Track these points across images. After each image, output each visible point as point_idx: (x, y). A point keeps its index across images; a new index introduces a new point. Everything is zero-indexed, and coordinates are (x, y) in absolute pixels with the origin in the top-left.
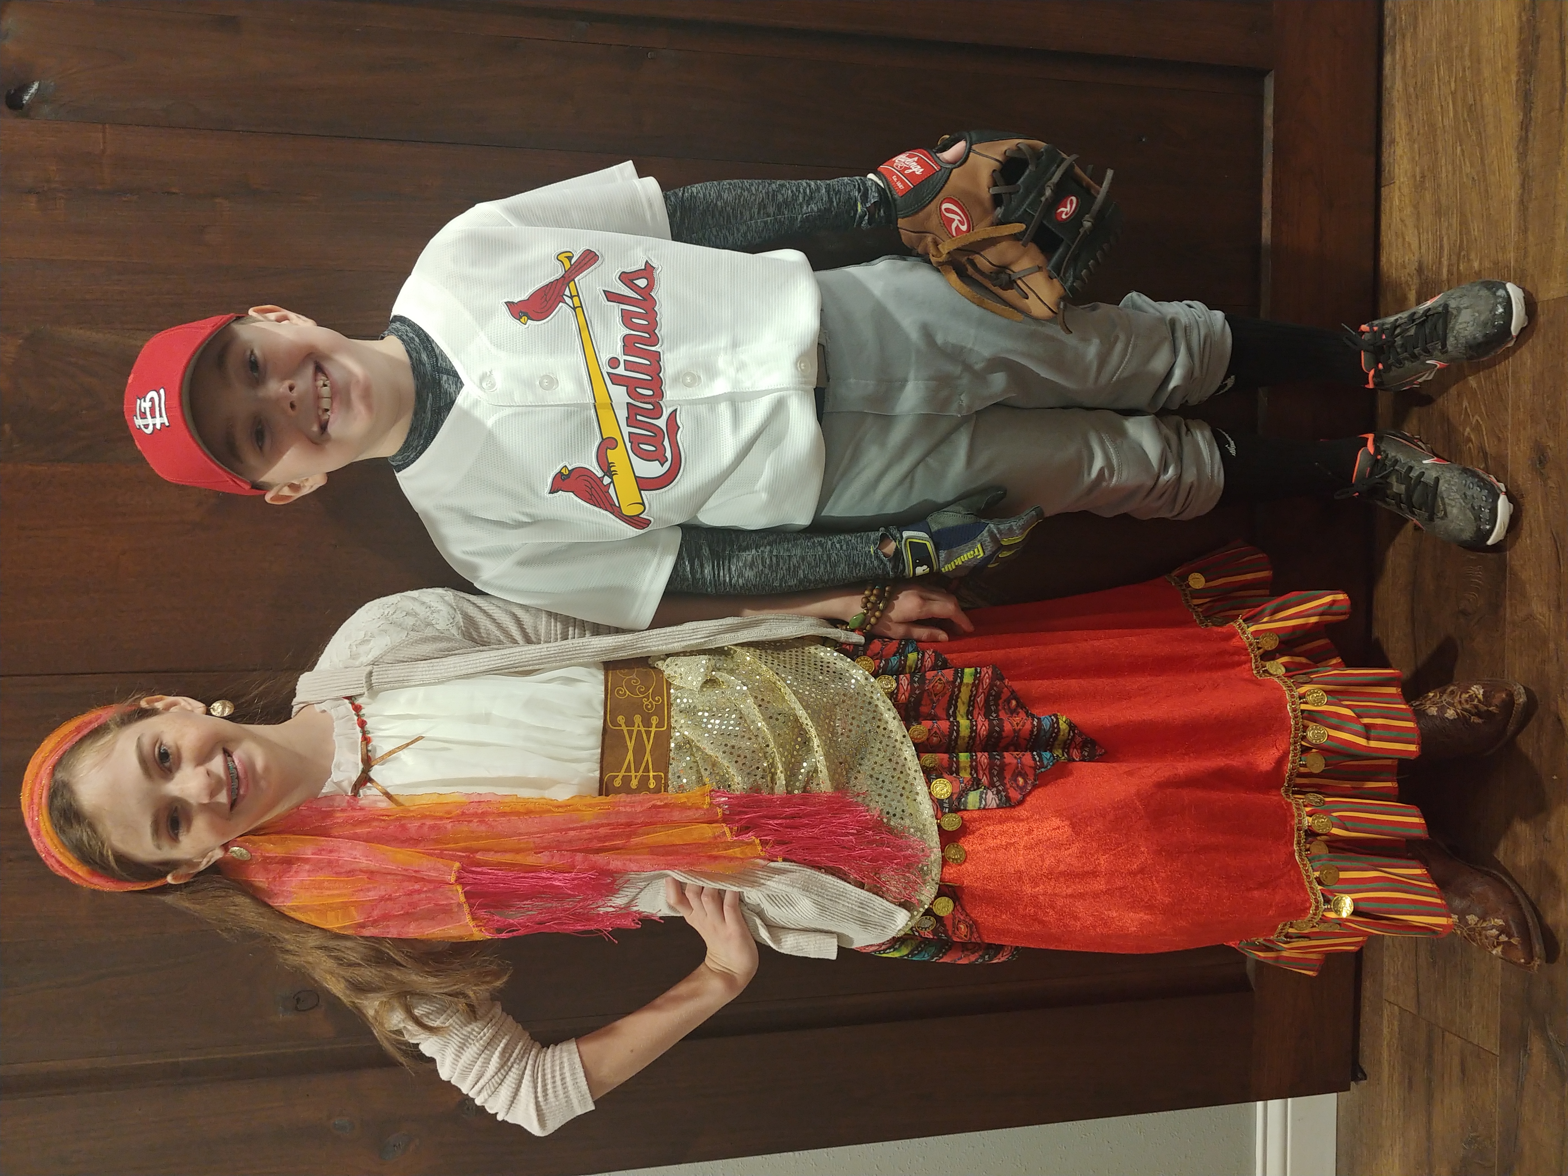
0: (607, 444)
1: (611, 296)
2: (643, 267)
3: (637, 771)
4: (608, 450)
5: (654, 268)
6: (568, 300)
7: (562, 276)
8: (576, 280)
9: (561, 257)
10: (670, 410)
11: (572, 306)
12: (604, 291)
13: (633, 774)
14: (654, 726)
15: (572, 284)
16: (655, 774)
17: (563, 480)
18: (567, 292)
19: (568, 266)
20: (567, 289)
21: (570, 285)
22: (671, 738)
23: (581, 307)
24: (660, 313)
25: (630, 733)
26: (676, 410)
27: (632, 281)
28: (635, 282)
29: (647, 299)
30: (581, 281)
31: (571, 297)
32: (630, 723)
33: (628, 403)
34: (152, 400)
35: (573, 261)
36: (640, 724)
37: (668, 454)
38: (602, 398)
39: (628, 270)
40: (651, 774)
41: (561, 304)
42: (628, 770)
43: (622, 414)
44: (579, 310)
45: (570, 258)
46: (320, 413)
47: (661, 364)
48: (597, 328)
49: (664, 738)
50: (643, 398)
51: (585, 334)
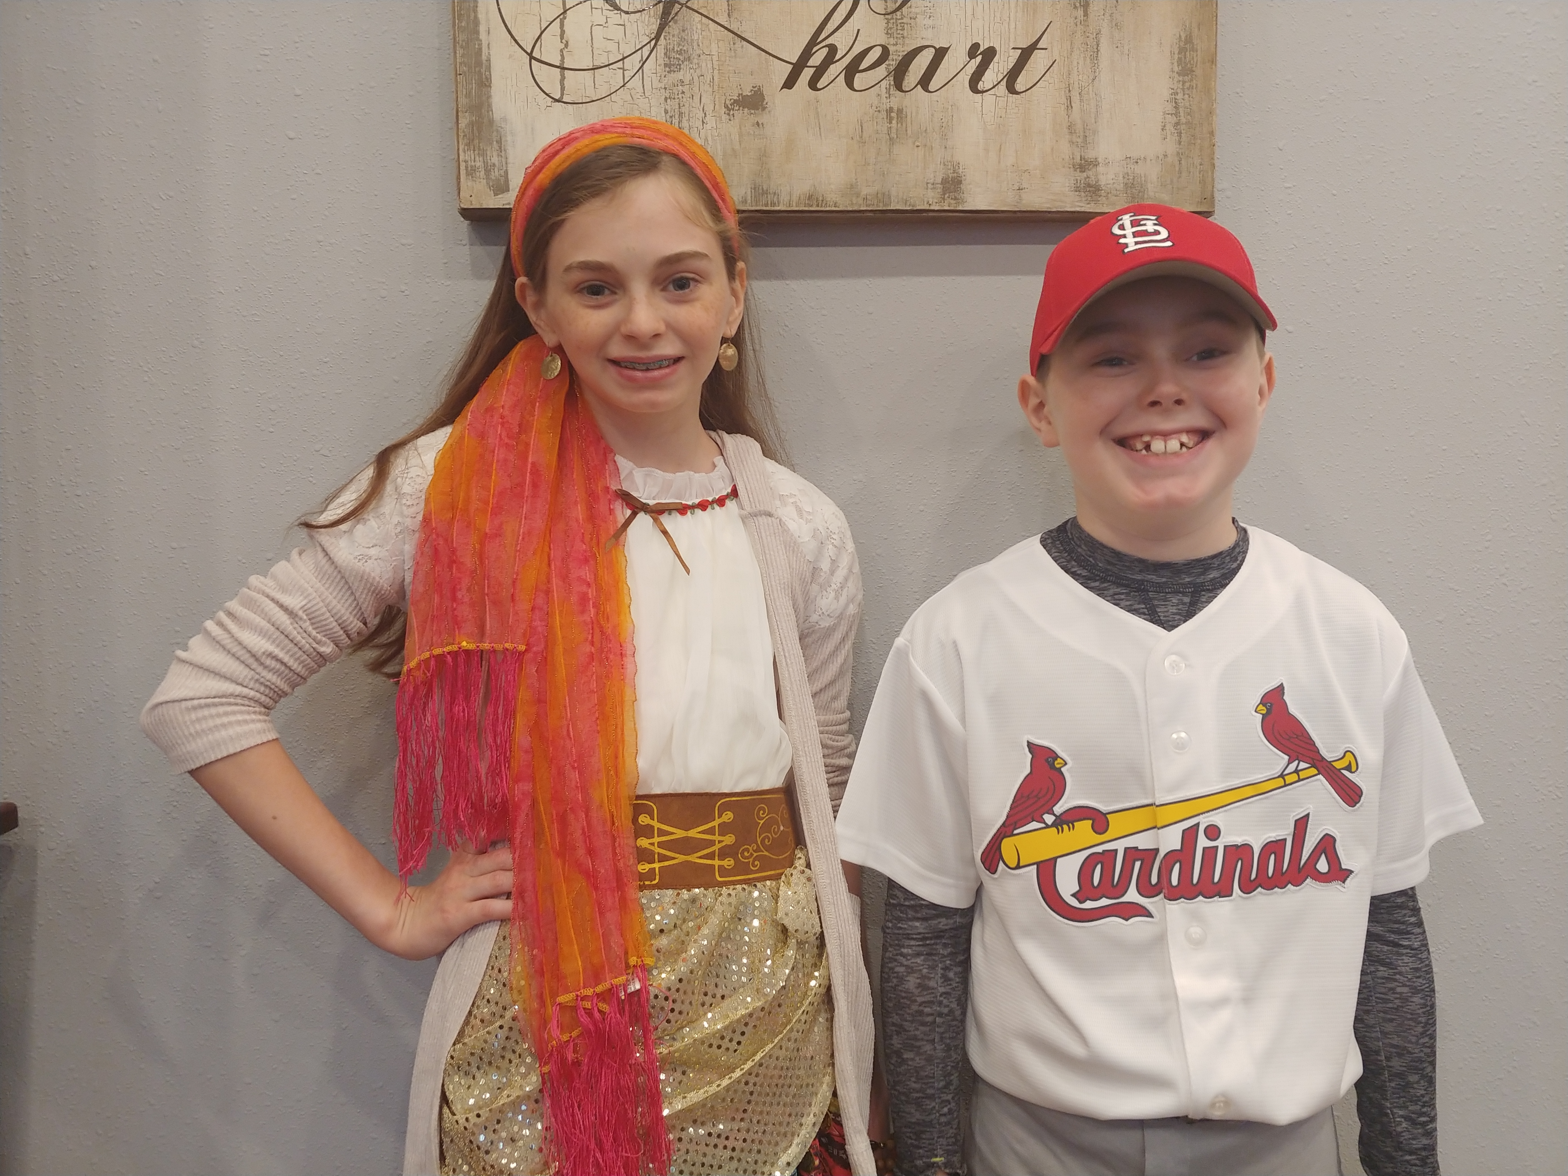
0: (1100, 821)
1: (1302, 824)
2: (1344, 867)
3: (660, 844)
4: (1091, 822)
5: (1344, 882)
6: (1293, 766)
7: (1323, 758)
8: (1320, 777)
9: (1349, 756)
10: (1150, 908)
11: (1285, 773)
12: (1308, 815)
13: (657, 840)
14: (722, 863)
15: (1315, 771)
16: (658, 871)
17: (1047, 760)
18: (1303, 765)
19: (1338, 766)
20: (1307, 765)
21: (1313, 769)
22: (706, 889)
23: (1286, 785)
24: (1283, 893)
25: (712, 831)
26: (1150, 914)
27: (1325, 852)
28: (1323, 856)
29: (1302, 872)
30: (1319, 783)
31: (1296, 771)
32: (725, 830)
35: (1346, 773)
36: (723, 845)
37: (1089, 904)
38: (1165, 815)
39: (1338, 846)
40: (657, 866)
41: (1286, 757)
42: (661, 833)
43: (1142, 842)
44: (1280, 782)
45: (1348, 768)
47: (1215, 898)
48: (1256, 806)
49: (706, 878)
50: (1166, 871)
51: (1249, 791)
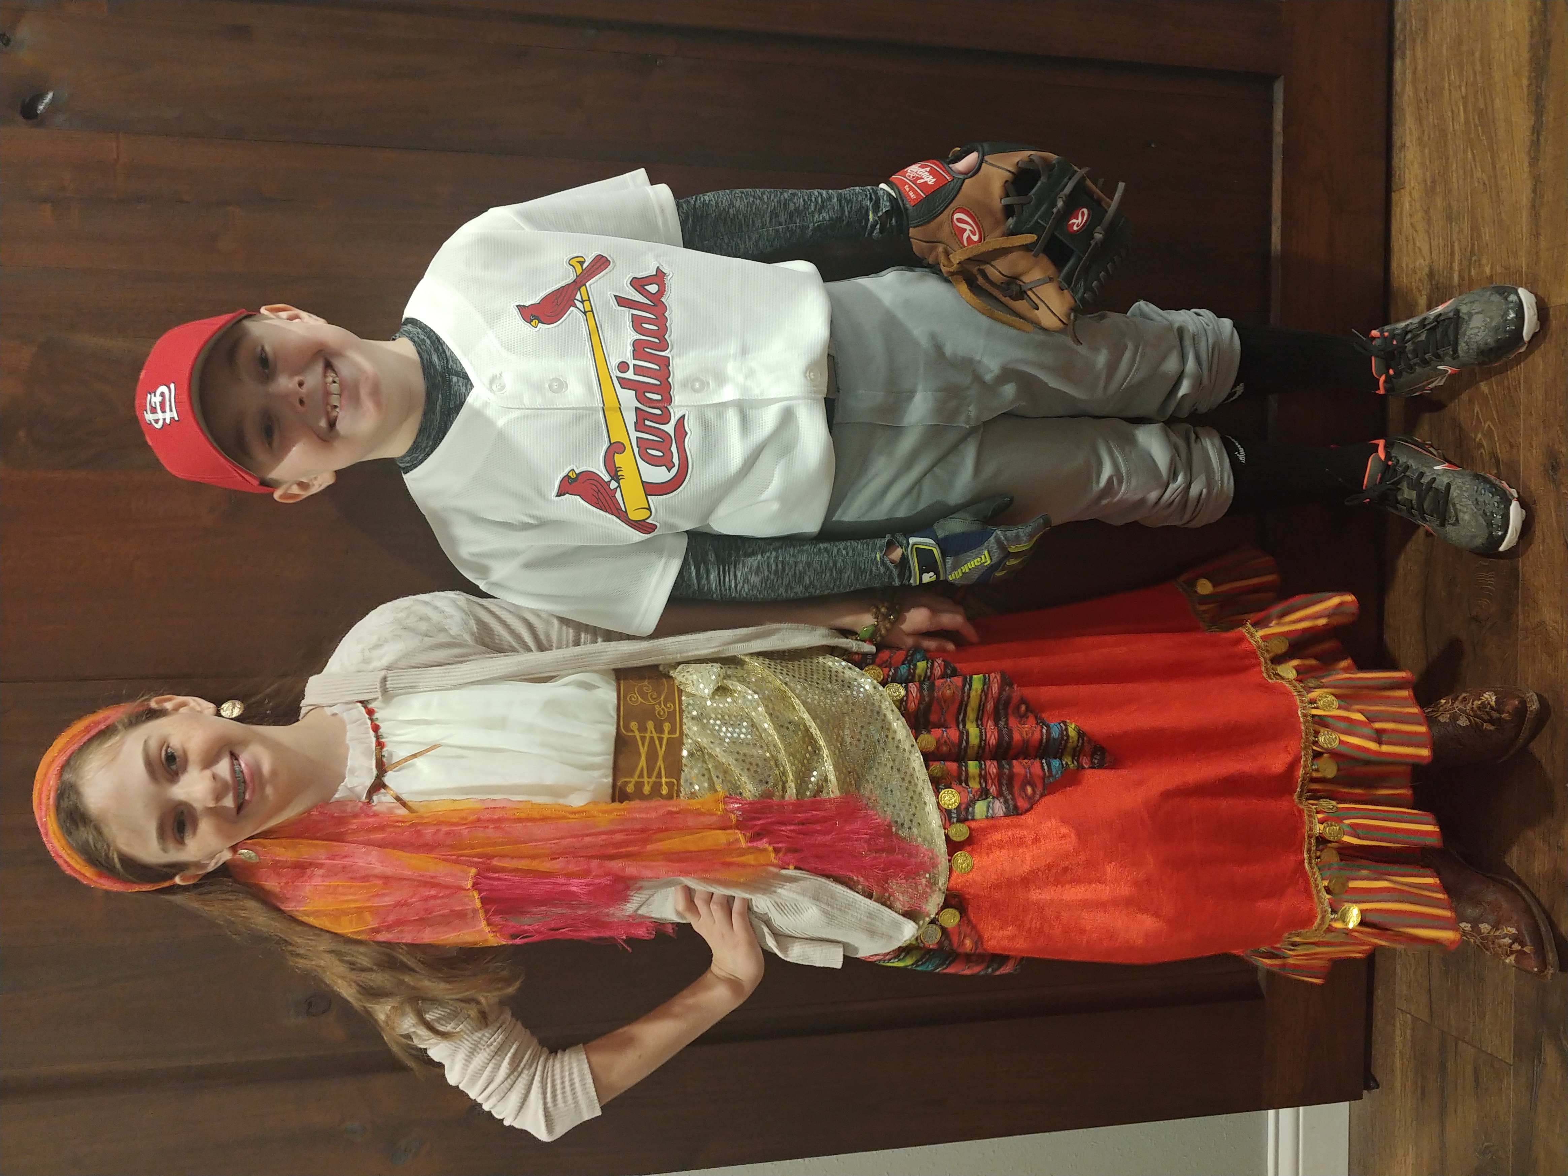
0: (615, 448)
1: (622, 302)
2: (654, 273)
3: (649, 777)
4: (616, 455)
5: (665, 274)
6: (579, 304)
7: (573, 281)
8: (587, 284)
9: (573, 262)
10: (678, 416)
11: (583, 310)
12: (615, 296)
13: (646, 780)
14: (666, 732)
15: (583, 288)
16: (668, 780)
17: (570, 483)
18: (578, 297)
19: (579, 271)
20: (578, 294)
21: (581, 289)
22: (683, 744)
23: (592, 311)
24: (671, 319)
25: (643, 739)
26: (684, 416)
27: (643, 286)
28: (646, 287)
29: (657, 305)
30: (592, 286)
31: (582, 302)
32: (642, 729)
33: (636, 408)
34: (162, 394)
35: (585, 266)
36: (653, 730)
37: (676, 460)
38: (611, 402)
39: (639, 276)
40: (664, 780)
41: (572, 308)
42: (641, 775)
43: (631, 418)
44: (589, 314)
45: (582, 263)
46: (329, 409)
47: (671, 369)
48: (607, 333)
49: (675, 745)
50: (651, 403)
51: (595, 338)
